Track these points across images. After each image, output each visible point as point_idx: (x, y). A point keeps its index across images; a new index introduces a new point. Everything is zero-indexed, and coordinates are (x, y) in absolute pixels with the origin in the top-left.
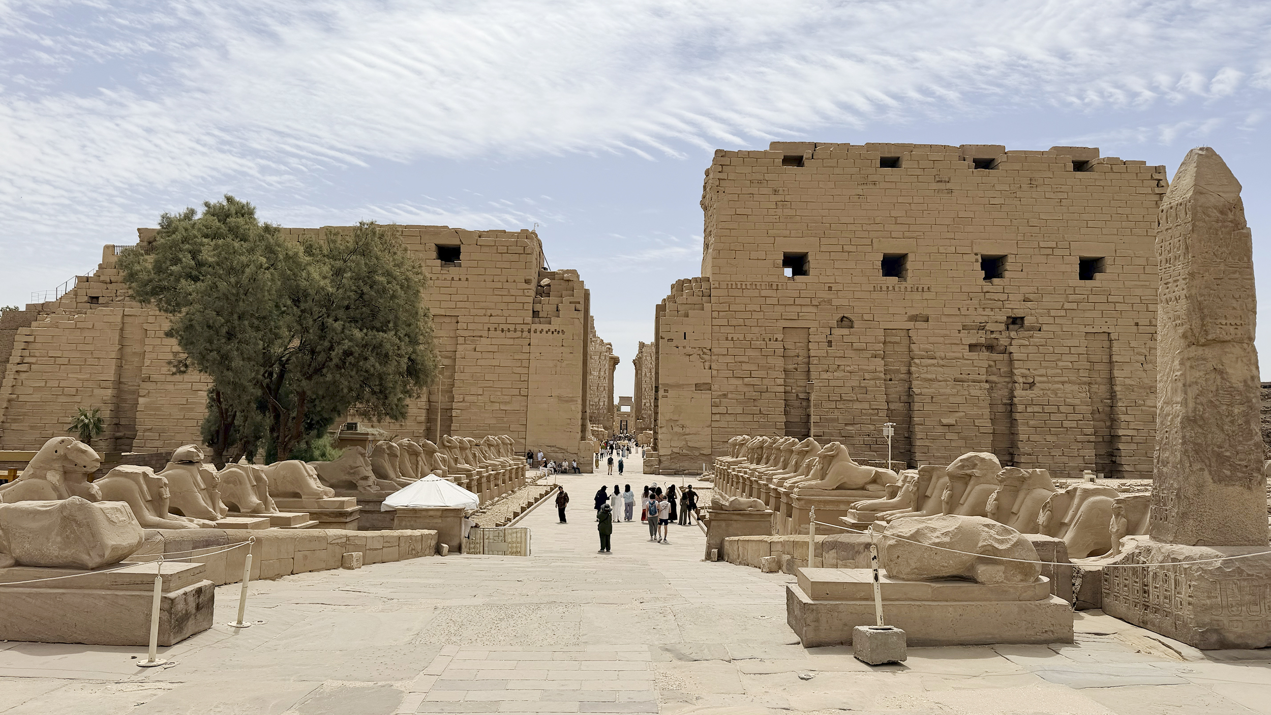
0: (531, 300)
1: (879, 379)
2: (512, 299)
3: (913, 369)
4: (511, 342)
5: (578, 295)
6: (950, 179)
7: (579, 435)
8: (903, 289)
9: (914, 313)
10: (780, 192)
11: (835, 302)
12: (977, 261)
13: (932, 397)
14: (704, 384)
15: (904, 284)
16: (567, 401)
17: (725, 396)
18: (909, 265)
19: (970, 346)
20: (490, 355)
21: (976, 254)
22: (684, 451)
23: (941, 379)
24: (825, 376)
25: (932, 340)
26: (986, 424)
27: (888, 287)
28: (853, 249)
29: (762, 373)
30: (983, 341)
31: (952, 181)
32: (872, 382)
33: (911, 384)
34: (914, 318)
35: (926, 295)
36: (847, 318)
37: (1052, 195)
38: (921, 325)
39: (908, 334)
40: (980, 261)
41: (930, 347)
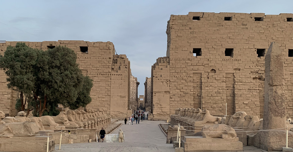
0: (111, 64)
1: (224, 89)
2: (105, 64)
3: (235, 86)
4: (105, 78)
5: (126, 63)
6: (247, 24)
7: (127, 108)
8: (232, 60)
9: (235, 68)
10: (192, 29)
11: (210, 65)
13: (241, 95)
14: (167, 91)
15: (232, 58)
16: (123, 97)
17: (174, 95)
18: (234, 52)
19: (253, 78)
20: (98, 83)
21: (255, 49)
22: (161, 113)
23: (244, 89)
24: (206, 88)
25: (241, 76)
26: (258, 103)
27: (227, 59)
28: (216, 47)
29: (186, 88)
30: (257, 77)
31: (247, 25)
32: (222, 90)
33: (234, 91)
34: (236, 69)
35: (239, 62)
36: (214, 69)
37: (280, 29)
38: (238, 71)
39: (233, 74)
40: (257, 51)
41: (240, 79)
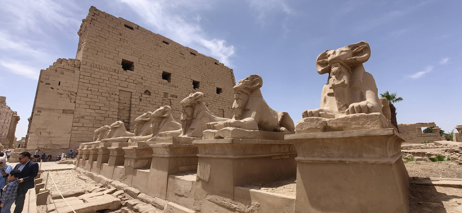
6: (184, 54)
8: (169, 85)
9: (172, 94)
10: (123, 35)
11: (144, 84)
12: (191, 81)
14: (69, 110)
15: (170, 83)
17: (83, 117)
18: (172, 78)
21: (191, 79)
22: (48, 147)
25: (178, 104)
27: (164, 83)
28: (152, 66)
29: (107, 109)
34: (173, 96)
35: (177, 89)
36: (148, 91)
37: (210, 69)
38: (174, 98)
39: (170, 101)
40: (192, 82)
41: (177, 107)
